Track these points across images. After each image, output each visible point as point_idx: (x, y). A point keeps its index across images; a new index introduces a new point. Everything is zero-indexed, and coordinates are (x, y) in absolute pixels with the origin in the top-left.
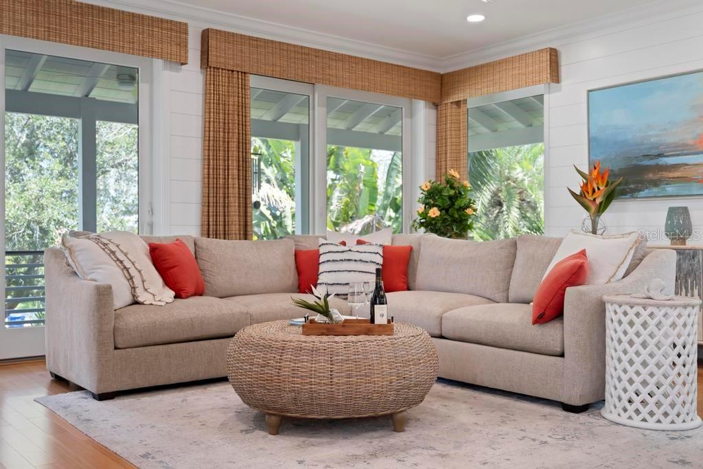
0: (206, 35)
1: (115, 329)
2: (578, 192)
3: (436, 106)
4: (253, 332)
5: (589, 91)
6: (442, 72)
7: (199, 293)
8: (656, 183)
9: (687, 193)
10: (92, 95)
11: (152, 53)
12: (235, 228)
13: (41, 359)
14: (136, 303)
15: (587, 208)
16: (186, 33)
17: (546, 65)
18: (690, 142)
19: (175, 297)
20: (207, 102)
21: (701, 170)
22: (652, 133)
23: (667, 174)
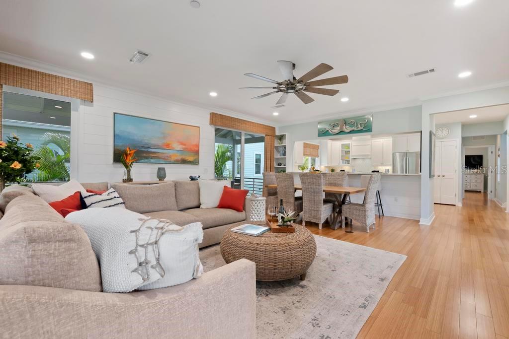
5: (114, 113)
8: (147, 158)
9: (158, 162)
17: (90, 92)
18: (160, 145)
21: (164, 155)
22: (145, 138)
23: (151, 155)
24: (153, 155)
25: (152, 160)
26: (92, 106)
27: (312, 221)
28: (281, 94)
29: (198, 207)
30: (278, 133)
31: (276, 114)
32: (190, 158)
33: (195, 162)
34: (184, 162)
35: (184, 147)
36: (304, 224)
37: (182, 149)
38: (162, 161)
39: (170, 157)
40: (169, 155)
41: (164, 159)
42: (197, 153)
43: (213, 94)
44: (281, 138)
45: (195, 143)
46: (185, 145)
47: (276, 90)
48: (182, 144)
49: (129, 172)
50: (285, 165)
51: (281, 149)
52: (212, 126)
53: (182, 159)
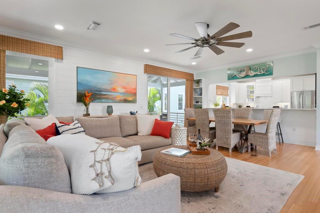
5: (77, 67)
8: (99, 99)
9: (108, 102)
18: (109, 89)
21: (111, 96)
22: (99, 85)
23: (102, 96)
24: (104, 97)
25: (103, 100)
26: (62, 63)
27: (223, 146)
28: (198, 48)
29: (136, 134)
30: (196, 78)
31: (194, 63)
32: (130, 99)
33: (134, 101)
34: (126, 101)
35: (125, 90)
36: (217, 148)
37: (124, 92)
38: (110, 101)
39: (116, 98)
40: (115, 97)
41: (112, 99)
42: (135, 94)
43: (147, 51)
44: (198, 82)
45: (133, 87)
46: (126, 89)
47: (194, 45)
48: (124, 88)
49: (87, 109)
50: (201, 103)
51: (198, 91)
52: (146, 74)
53: (124, 99)
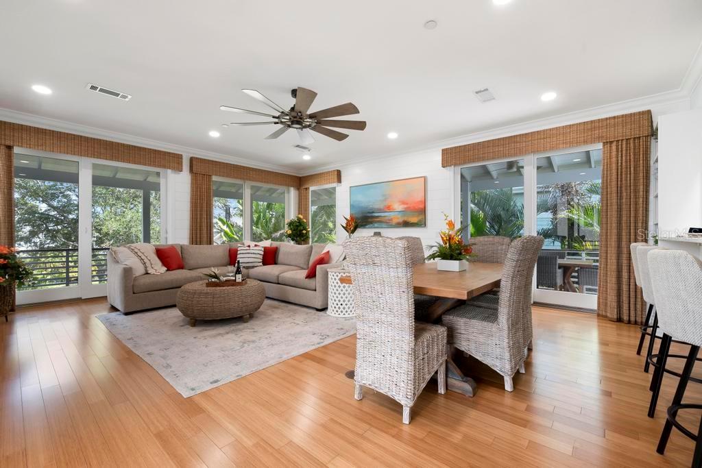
0: (192, 159)
1: (133, 286)
2: (345, 225)
3: (298, 189)
4: (188, 287)
5: (351, 187)
6: (300, 176)
7: (181, 267)
8: (371, 223)
9: (381, 226)
10: (148, 180)
11: (165, 167)
12: (205, 239)
13: (105, 298)
14: (147, 273)
15: (348, 232)
16: (182, 158)
17: (336, 176)
18: (382, 208)
19: (167, 270)
20: (192, 187)
21: (385, 218)
22: (370, 204)
24: (376, 219)
25: (376, 225)
26: (341, 185)
32: (414, 220)
33: (422, 224)
34: (406, 224)
35: (406, 206)
37: (403, 210)
38: (384, 225)
39: (391, 220)
40: (389, 218)
41: (386, 222)
42: (423, 211)
45: (420, 197)
46: (407, 204)
48: (403, 203)
53: (403, 221)
